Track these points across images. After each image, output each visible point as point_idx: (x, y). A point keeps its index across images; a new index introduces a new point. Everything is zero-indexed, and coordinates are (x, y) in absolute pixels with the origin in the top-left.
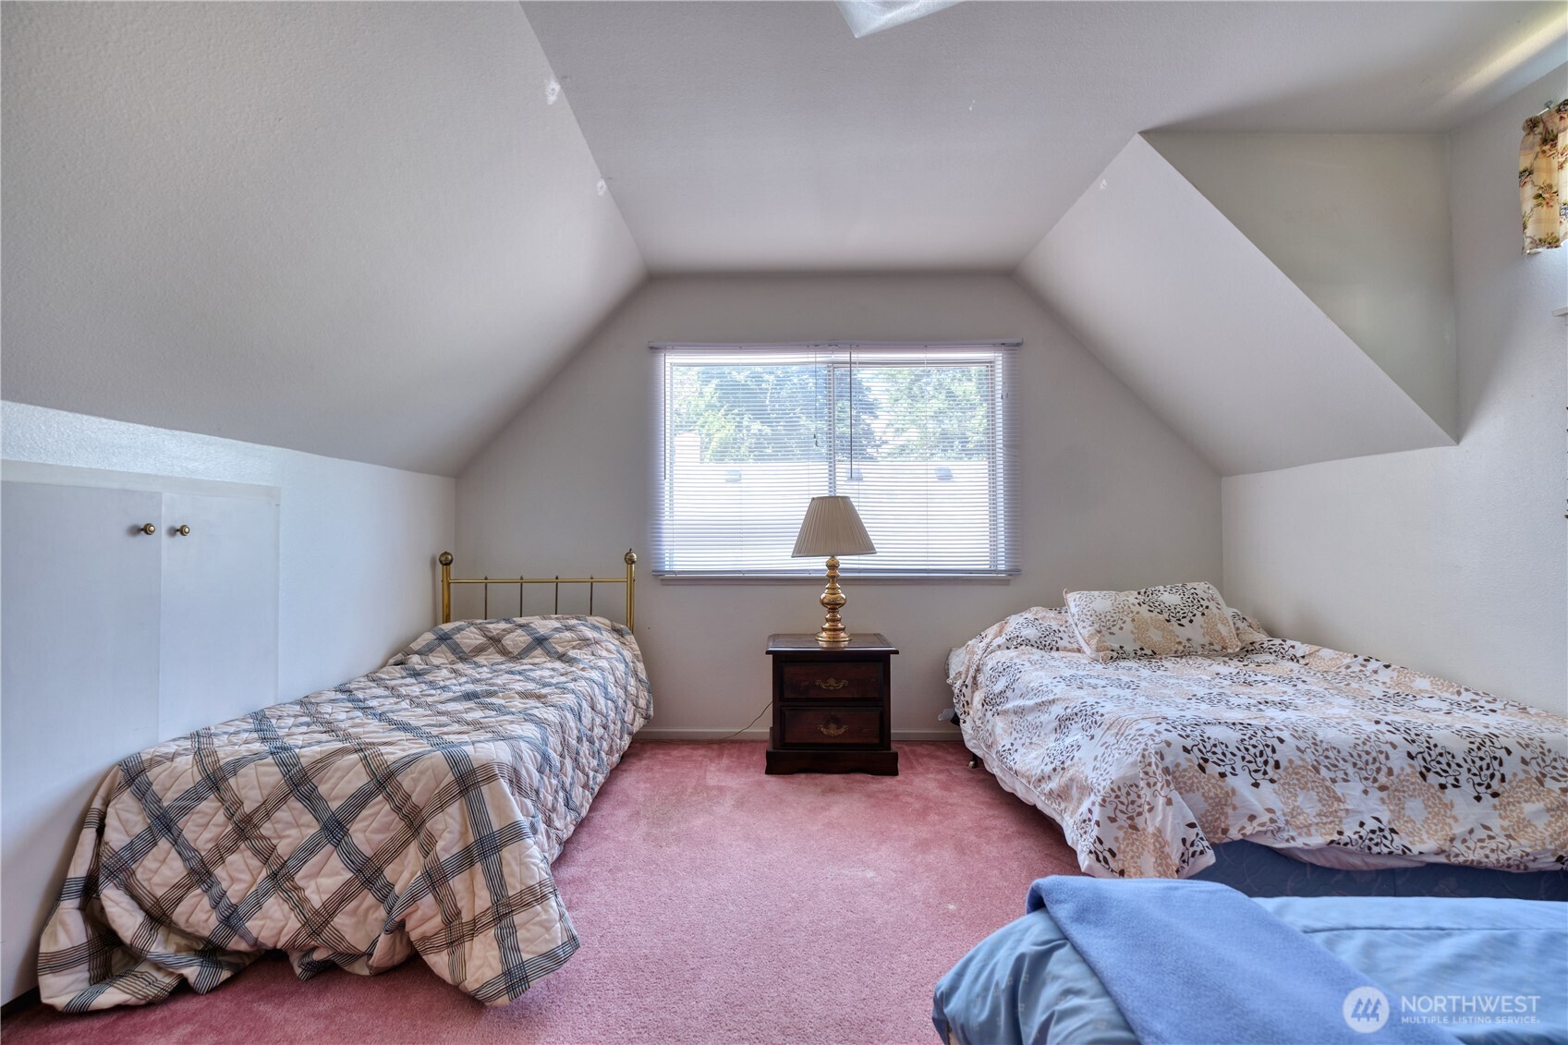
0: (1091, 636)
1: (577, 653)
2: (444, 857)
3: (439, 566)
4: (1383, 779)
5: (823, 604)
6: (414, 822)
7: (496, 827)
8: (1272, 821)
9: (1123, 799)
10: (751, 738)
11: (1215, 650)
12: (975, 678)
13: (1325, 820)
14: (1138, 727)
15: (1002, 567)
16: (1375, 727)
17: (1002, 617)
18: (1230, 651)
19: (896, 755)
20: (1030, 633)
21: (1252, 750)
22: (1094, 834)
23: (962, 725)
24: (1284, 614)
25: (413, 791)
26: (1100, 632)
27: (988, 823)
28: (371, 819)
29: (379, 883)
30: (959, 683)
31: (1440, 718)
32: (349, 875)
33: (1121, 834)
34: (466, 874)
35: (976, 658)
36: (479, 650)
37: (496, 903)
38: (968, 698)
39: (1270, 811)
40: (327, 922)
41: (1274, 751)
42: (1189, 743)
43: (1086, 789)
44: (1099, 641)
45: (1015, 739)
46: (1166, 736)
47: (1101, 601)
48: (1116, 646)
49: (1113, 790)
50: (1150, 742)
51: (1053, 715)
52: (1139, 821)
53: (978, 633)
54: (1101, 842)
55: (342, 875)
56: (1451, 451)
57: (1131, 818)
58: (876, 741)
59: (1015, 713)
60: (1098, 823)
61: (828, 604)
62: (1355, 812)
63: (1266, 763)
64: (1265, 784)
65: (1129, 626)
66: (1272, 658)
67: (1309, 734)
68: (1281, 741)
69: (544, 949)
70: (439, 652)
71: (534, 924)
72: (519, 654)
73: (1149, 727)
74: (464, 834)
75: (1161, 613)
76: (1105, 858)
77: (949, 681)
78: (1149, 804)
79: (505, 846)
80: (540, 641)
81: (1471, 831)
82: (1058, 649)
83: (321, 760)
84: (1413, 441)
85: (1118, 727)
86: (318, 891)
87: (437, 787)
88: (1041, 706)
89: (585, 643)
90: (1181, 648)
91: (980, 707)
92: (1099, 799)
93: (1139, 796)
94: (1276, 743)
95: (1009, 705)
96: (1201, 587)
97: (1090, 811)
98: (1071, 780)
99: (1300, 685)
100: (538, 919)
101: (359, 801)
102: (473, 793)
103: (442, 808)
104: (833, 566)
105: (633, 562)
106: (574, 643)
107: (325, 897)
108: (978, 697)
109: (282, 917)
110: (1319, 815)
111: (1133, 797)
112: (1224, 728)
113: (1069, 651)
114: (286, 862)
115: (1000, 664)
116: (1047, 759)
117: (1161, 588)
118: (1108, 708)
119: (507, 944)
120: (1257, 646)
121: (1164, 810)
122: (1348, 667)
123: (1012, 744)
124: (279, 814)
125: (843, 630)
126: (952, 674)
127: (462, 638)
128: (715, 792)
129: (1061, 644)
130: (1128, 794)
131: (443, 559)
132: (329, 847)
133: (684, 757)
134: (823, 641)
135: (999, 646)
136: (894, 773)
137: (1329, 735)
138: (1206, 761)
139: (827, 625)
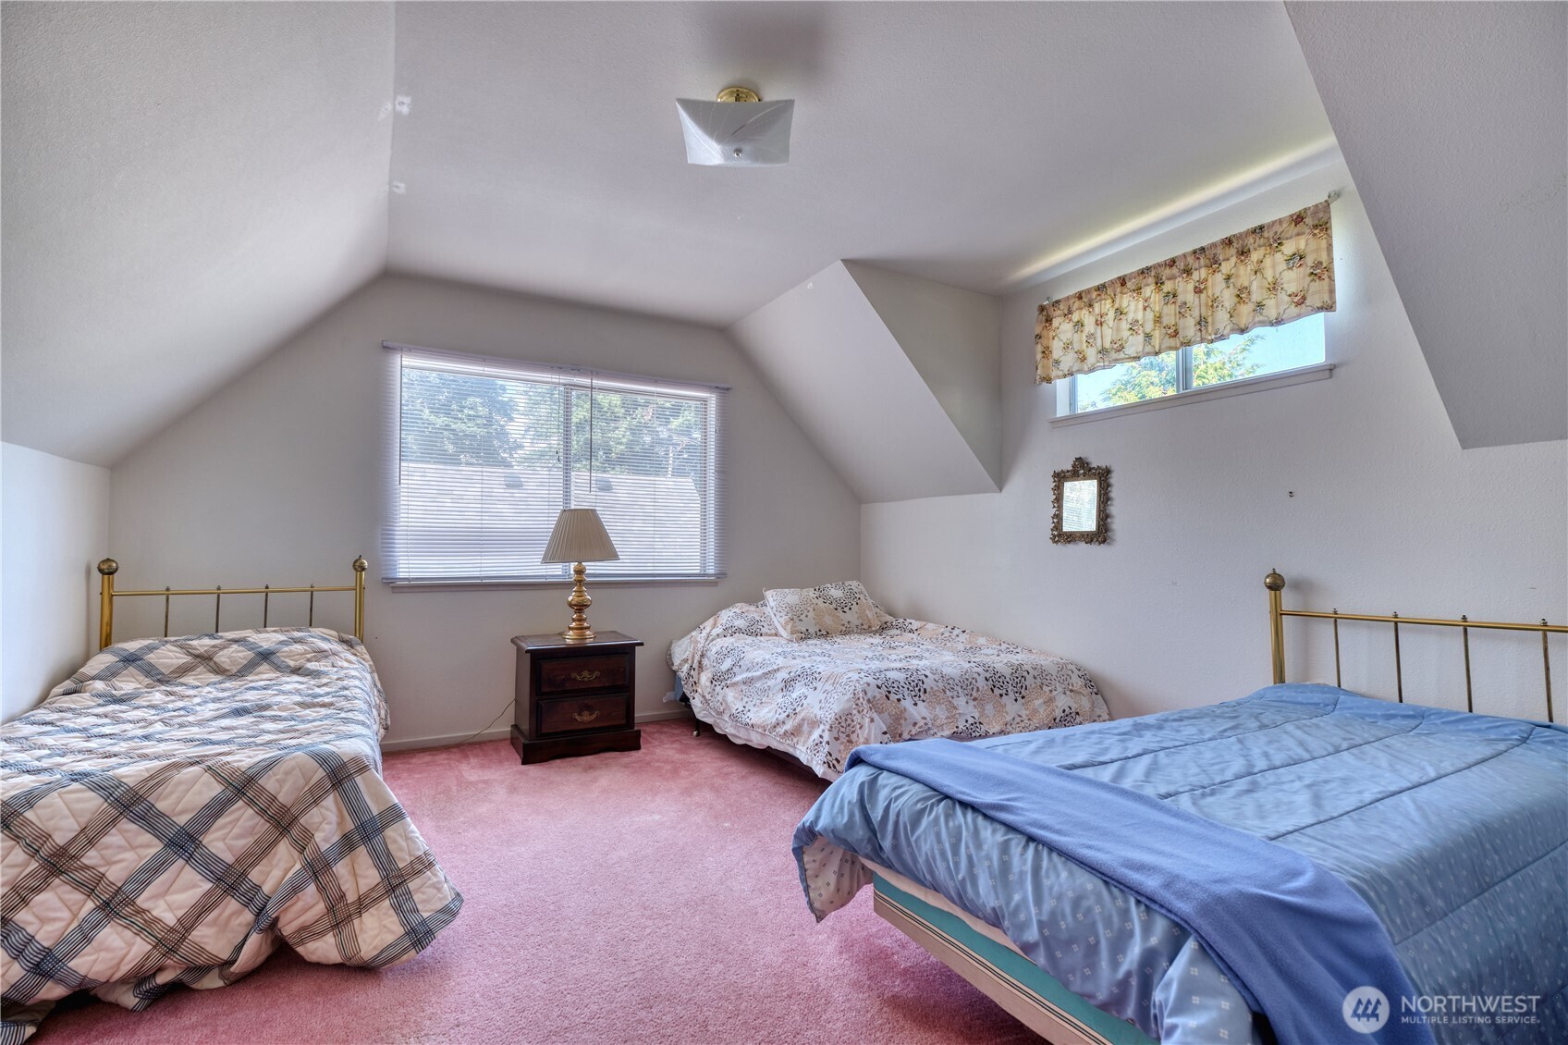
0: (787, 623)
1: (316, 666)
2: (324, 847)
3: (97, 576)
4: (975, 694)
5: (571, 605)
6: (283, 822)
7: (375, 812)
8: (926, 724)
9: (843, 724)
10: (489, 739)
11: (865, 629)
12: (700, 662)
13: (950, 721)
14: (848, 676)
15: (712, 572)
16: (967, 665)
17: (714, 612)
18: (873, 629)
19: (639, 732)
20: (740, 623)
21: (912, 684)
22: (826, 751)
23: (692, 701)
24: (900, 602)
25: (279, 793)
26: (792, 619)
27: (725, 770)
28: (230, 826)
29: (243, 888)
30: (685, 668)
31: (994, 657)
32: (208, 886)
33: (842, 747)
34: (346, 860)
35: (700, 646)
36: (184, 670)
37: (386, 878)
38: (695, 679)
39: (924, 718)
40: (183, 938)
41: (923, 683)
42: (879, 683)
43: (814, 723)
44: (793, 626)
45: (747, 702)
46: (865, 680)
47: (792, 596)
48: (804, 630)
49: (837, 719)
50: (857, 685)
51: (779, 680)
52: (854, 737)
53: (697, 626)
54: (831, 755)
55: (201, 887)
56: (997, 496)
57: (848, 736)
58: (623, 722)
59: (744, 683)
60: (828, 743)
61: (575, 605)
62: (964, 714)
63: (919, 690)
64: (920, 703)
65: (811, 614)
66: (898, 632)
67: (939, 671)
68: (926, 676)
69: (440, 906)
70: (126, 675)
71: (428, 887)
72: (239, 671)
73: (856, 676)
74: (341, 823)
75: (831, 603)
76: (834, 765)
77: (675, 668)
78: (859, 724)
79: (387, 827)
80: (266, 656)
81: (1014, 719)
82: (761, 635)
83: (151, 777)
84: (978, 489)
85: (833, 679)
86: (170, 908)
87: (307, 783)
88: (766, 675)
89: (321, 654)
90: (844, 629)
91: (708, 684)
92: (828, 727)
93: (853, 721)
94: (923, 677)
95: (738, 678)
96: (854, 583)
97: (821, 737)
98: (803, 720)
99: (921, 646)
100: (430, 882)
101: (214, 810)
102: (347, 785)
103: (316, 802)
104: (580, 572)
105: (363, 569)
106: (309, 656)
107: (180, 913)
108: (705, 678)
109: (123, 945)
110: (947, 718)
111: (849, 721)
112: (895, 672)
113: (770, 635)
114: (120, 888)
115: (724, 649)
116: (779, 710)
117: (829, 585)
118: (821, 668)
119: (404, 908)
120: (889, 624)
121: (869, 726)
122: (943, 634)
123: (744, 707)
124: (106, 840)
125: (588, 628)
126: (677, 662)
127: (158, 658)
128: (481, 786)
129: (763, 630)
130: (846, 720)
131: (104, 567)
132: (181, 862)
133: (427, 763)
134: (570, 639)
135: (718, 635)
136: (638, 748)
137: (947, 671)
138: (889, 692)
139: (574, 625)
